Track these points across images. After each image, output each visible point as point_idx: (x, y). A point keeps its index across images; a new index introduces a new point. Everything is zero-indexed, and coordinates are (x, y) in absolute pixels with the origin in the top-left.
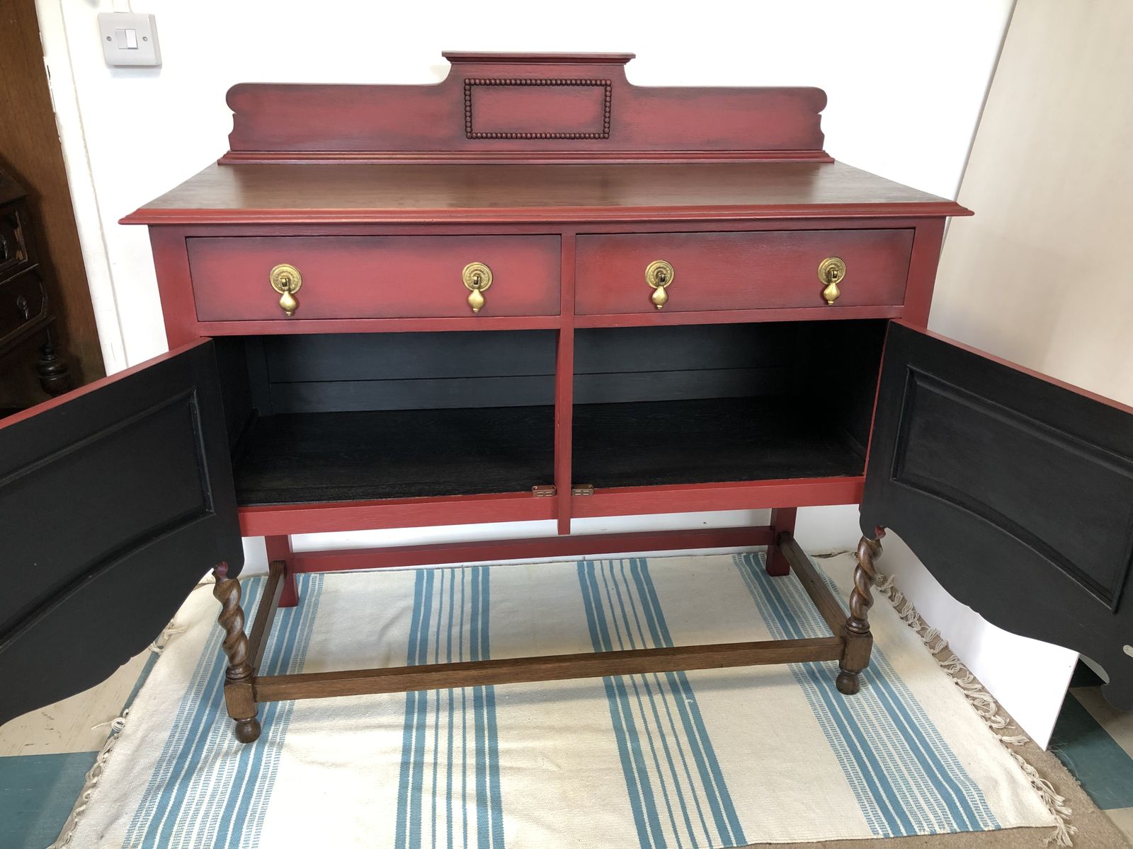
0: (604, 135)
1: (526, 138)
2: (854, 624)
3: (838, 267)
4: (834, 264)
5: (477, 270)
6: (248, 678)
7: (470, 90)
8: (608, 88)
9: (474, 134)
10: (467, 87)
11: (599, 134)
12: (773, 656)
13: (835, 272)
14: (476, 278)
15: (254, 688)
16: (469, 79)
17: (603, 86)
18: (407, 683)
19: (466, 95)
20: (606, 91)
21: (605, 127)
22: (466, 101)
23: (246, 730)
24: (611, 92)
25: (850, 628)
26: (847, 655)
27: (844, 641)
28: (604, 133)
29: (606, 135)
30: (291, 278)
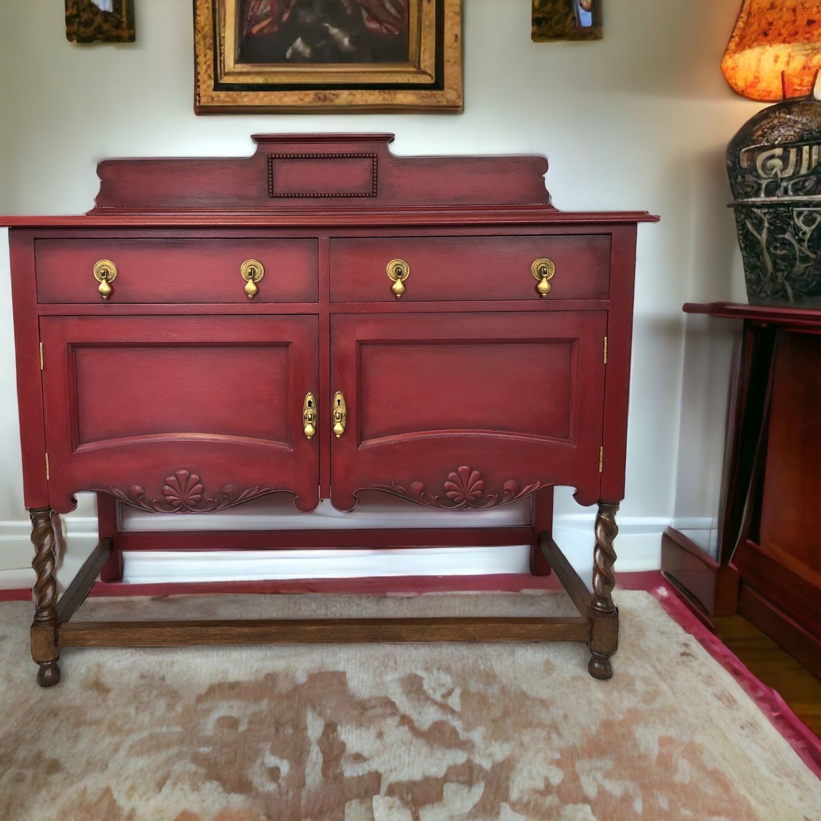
0: (373, 195)
1: (314, 197)
2: (599, 604)
3: (548, 265)
4: (545, 263)
5: (252, 265)
6: (52, 621)
7: (272, 162)
8: (375, 160)
9: (275, 195)
10: (270, 160)
11: (369, 194)
12: (522, 631)
13: (545, 269)
14: (250, 270)
15: (56, 632)
16: (271, 155)
17: (371, 158)
18: (188, 636)
19: (269, 166)
20: (373, 161)
21: (373, 189)
22: (269, 170)
23: (46, 675)
24: (377, 162)
25: (596, 608)
26: (595, 635)
27: (591, 622)
28: (373, 192)
29: (375, 194)
30: (109, 270)
